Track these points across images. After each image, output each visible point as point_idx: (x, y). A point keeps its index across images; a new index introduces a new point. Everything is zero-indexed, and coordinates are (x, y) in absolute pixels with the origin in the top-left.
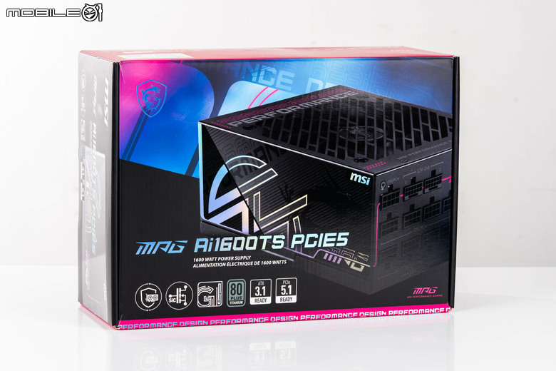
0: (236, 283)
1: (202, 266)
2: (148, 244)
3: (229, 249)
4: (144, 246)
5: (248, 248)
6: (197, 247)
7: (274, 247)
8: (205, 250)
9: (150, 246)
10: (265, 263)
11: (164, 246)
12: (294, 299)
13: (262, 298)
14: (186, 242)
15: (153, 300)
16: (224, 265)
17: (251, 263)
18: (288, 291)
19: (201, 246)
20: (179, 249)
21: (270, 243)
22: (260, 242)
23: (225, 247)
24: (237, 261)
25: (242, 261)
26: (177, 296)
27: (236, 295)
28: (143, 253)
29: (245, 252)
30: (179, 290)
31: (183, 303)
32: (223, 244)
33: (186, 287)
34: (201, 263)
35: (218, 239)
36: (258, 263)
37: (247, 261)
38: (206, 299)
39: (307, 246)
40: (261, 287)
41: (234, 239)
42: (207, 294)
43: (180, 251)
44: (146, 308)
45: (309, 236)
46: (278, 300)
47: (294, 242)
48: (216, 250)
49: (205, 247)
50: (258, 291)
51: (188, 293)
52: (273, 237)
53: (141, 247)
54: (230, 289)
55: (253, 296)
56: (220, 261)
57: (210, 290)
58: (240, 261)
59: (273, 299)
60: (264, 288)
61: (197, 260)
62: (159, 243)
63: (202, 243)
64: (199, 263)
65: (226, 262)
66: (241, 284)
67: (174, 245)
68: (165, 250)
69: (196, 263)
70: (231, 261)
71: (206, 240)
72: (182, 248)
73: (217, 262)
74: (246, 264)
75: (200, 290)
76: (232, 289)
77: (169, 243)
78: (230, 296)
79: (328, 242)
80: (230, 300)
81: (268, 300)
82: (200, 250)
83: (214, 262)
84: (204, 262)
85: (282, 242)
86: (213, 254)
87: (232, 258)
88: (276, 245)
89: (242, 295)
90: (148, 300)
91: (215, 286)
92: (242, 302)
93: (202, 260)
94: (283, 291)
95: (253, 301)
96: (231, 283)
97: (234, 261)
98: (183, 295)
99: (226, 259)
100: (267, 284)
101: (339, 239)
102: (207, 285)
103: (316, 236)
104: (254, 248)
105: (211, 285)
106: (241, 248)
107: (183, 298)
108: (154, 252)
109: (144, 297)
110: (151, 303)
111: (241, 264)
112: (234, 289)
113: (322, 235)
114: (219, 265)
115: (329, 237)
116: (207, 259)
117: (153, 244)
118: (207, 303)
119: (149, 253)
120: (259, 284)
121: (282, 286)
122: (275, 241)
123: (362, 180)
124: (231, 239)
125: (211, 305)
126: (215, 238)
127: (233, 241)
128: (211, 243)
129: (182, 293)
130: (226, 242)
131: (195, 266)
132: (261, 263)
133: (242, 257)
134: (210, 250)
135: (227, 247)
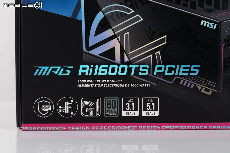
0: (111, 100)
1: (84, 85)
2: (43, 68)
3: (105, 74)
4: (40, 69)
5: (120, 74)
6: (81, 71)
7: (140, 74)
8: (87, 74)
9: (44, 69)
10: (133, 85)
11: (55, 70)
12: (157, 114)
13: (131, 112)
14: (72, 67)
15: (47, 110)
16: (102, 85)
17: (123, 85)
18: (152, 107)
19: (84, 71)
20: (67, 72)
21: (137, 71)
22: (130, 70)
23: (102, 72)
24: (112, 83)
25: (116, 83)
26: (66, 107)
27: (111, 109)
28: (39, 74)
29: (117, 77)
30: (67, 103)
31: (70, 112)
32: (101, 70)
33: (72, 101)
34: (84, 83)
35: (97, 67)
36: (128, 85)
37: (120, 83)
38: (88, 111)
39: (166, 74)
40: (131, 103)
41: (109, 67)
42: (89, 107)
43: (68, 74)
44: (42, 116)
45: (168, 66)
46: (144, 114)
47: (156, 71)
48: (95, 74)
49: (86, 72)
50: (128, 106)
51: (73, 105)
52: (139, 67)
53: (38, 70)
54: (107, 104)
55: (125, 110)
56: (99, 83)
57: (91, 104)
58: (114, 83)
59: (140, 113)
60: (133, 104)
61: (81, 81)
62: (52, 68)
63: (84, 69)
64: (82, 83)
65: (103, 83)
66: (115, 101)
67: (62, 69)
68: (56, 73)
69: (80, 83)
70: (107, 83)
71: (88, 67)
72: (69, 72)
73: (96, 83)
74: (119, 86)
75: (83, 104)
76: (108, 104)
77: (59, 68)
78: (107, 109)
79: (183, 72)
80: (106, 112)
81: (137, 114)
82: (83, 74)
83: (94, 83)
84: (86, 83)
85: (147, 71)
86: (93, 77)
87: (108, 81)
88: (142, 72)
89: (116, 109)
90: (43, 109)
91: (95, 101)
92: (116, 114)
93: (84, 81)
94: (148, 107)
95: (124, 114)
96: (107, 100)
97: (109, 83)
98: (70, 107)
99: (103, 81)
100: (135, 101)
101: (192, 70)
102: (88, 100)
103: (174, 66)
104: (125, 74)
105: (92, 100)
106: (115, 74)
107: (70, 109)
108: (47, 74)
109: (41, 107)
110: (46, 112)
111: (115, 85)
112: (110, 104)
113: (178, 66)
114: (98, 85)
115: (184, 68)
116: (88, 81)
117: (47, 68)
118: (89, 113)
119: (43, 74)
120: (129, 101)
121: (147, 104)
122: (141, 70)
123: (210, 26)
124: (107, 66)
125: (92, 115)
126: (94, 66)
127: (108, 69)
128: (91, 69)
129: (69, 105)
130: (103, 68)
131: (79, 85)
132: (130, 85)
133: (115, 81)
134: (90, 74)
135: (104, 72)
